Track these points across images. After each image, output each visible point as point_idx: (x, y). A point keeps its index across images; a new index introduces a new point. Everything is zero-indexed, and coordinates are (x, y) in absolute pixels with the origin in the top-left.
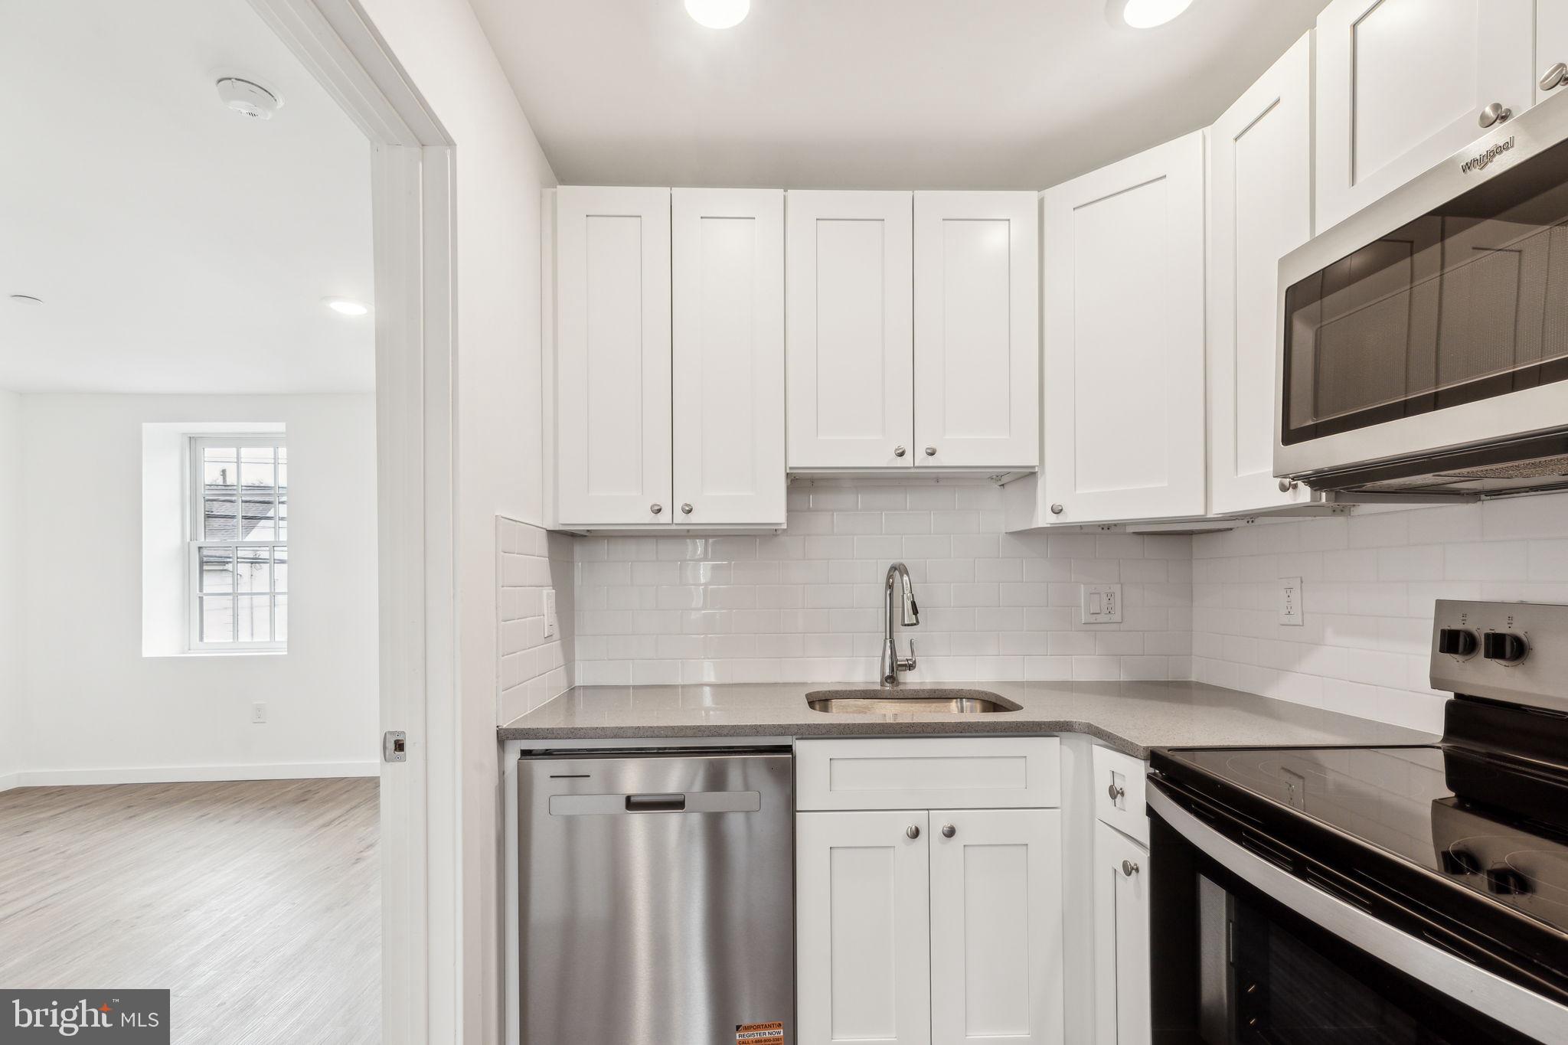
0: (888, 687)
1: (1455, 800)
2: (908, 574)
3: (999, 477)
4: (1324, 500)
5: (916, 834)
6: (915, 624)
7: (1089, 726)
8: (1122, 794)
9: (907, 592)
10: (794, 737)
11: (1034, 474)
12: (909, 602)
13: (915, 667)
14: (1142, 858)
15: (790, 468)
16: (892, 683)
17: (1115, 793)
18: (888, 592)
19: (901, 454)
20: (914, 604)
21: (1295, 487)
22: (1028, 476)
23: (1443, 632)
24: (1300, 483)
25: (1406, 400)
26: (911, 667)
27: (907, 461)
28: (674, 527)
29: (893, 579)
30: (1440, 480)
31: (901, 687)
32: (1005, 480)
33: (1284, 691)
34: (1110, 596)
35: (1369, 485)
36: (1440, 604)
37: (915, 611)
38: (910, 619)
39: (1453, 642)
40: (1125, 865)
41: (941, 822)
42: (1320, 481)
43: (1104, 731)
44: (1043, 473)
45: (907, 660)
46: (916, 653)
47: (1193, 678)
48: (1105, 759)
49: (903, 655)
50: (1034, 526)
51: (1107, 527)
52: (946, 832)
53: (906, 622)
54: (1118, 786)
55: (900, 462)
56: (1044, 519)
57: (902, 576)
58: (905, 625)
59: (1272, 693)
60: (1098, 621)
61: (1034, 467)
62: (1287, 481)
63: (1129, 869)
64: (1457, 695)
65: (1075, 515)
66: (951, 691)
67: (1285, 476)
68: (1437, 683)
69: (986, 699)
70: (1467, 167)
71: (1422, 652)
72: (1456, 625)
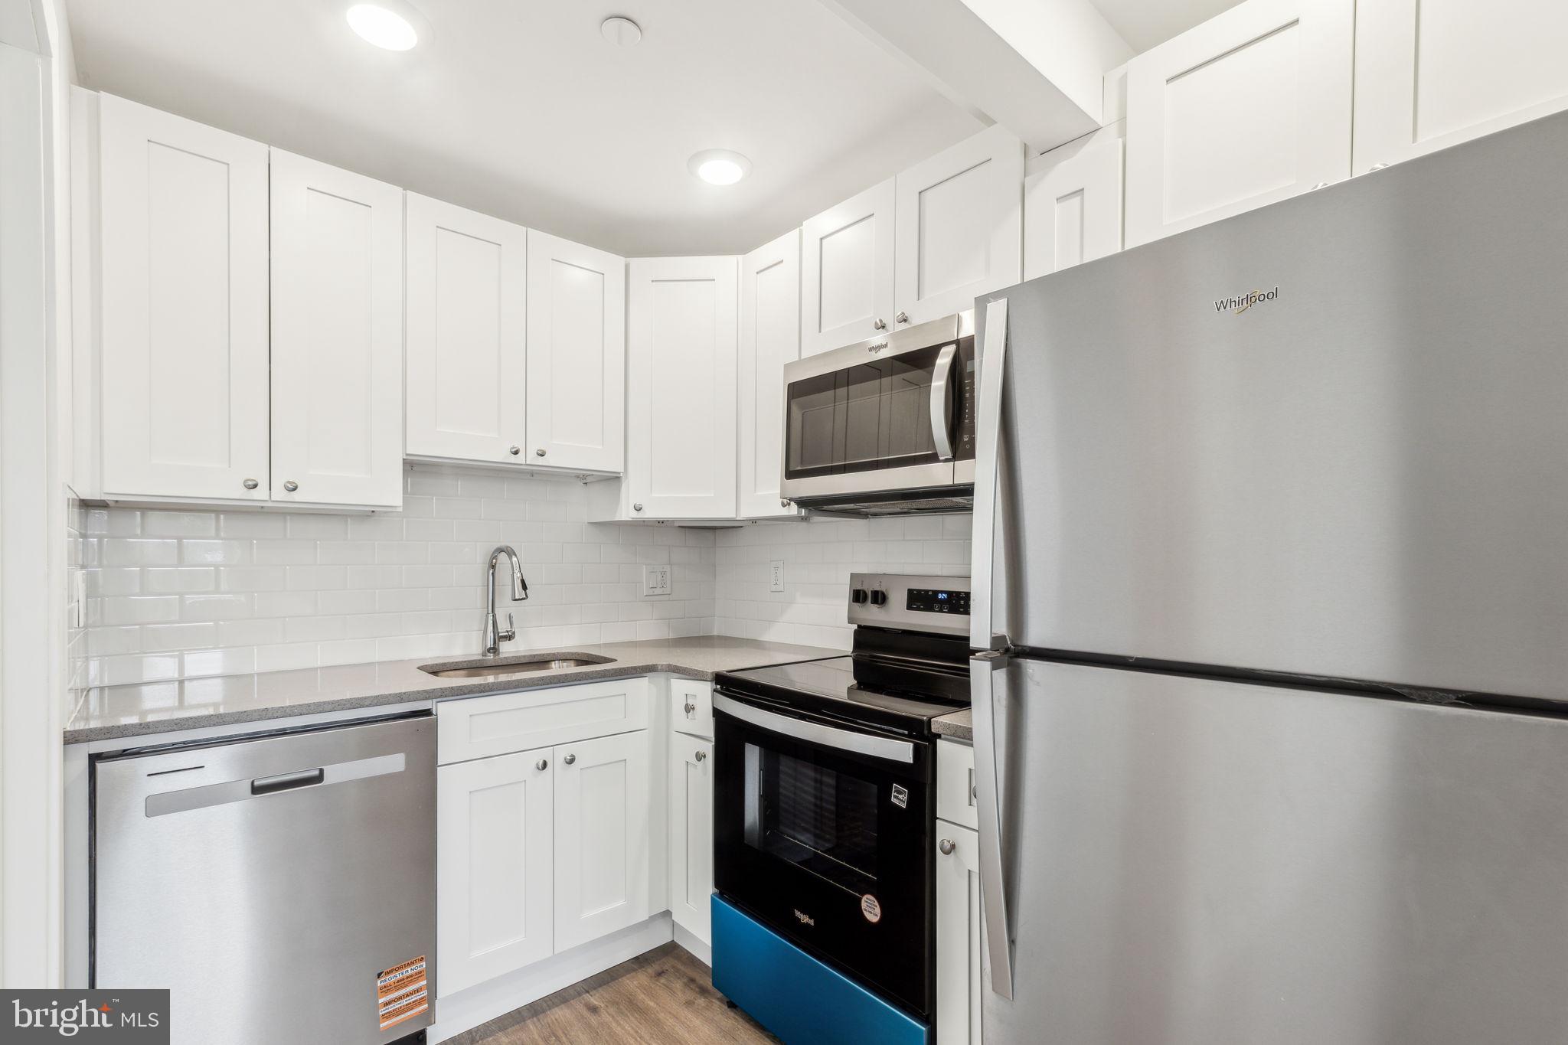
0: (491, 656)
1: (857, 686)
2: (516, 555)
3: (584, 477)
4: (803, 514)
5: (545, 765)
6: (524, 599)
7: (669, 666)
8: (694, 708)
9: (516, 571)
10: (434, 701)
11: (618, 478)
12: (519, 581)
13: (514, 638)
14: (709, 748)
15: (407, 455)
16: (494, 653)
17: (689, 709)
18: (491, 571)
19: (516, 453)
20: (523, 582)
21: (789, 504)
22: (613, 479)
23: (854, 591)
24: (792, 503)
25: (845, 465)
26: (510, 637)
27: (519, 459)
28: (270, 504)
29: (496, 560)
30: (855, 507)
31: (501, 656)
32: (589, 480)
33: (771, 636)
34: (663, 574)
35: (825, 507)
36: (853, 576)
37: (525, 587)
38: (520, 595)
39: (858, 597)
40: (697, 755)
41: (563, 753)
42: (802, 503)
43: (681, 667)
44: (626, 478)
45: (508, 632)
46: (515, 625)
47: (715, 634)
48: (681, 687)
49: (503, 627)
50: (617, 519)
51: (661, 522)
52: (568, 761)
53: (517, 597)
54: (690, 702)
55: (513, 459)
56: (626, 513)
57: (510, 557)
58: (516, 600)
59: (765, 638)
60: (655, 593)
61: (619, 473)
62: (785, 501)
63: (700, 757)
64: (859, 626)
65: (650, 513)
66: (549, 655)
67: (786, 498)
68: (851, 621)
69: (579, 658)
70: (871, 349)
71: (842, 603)
72: (859, 588)
